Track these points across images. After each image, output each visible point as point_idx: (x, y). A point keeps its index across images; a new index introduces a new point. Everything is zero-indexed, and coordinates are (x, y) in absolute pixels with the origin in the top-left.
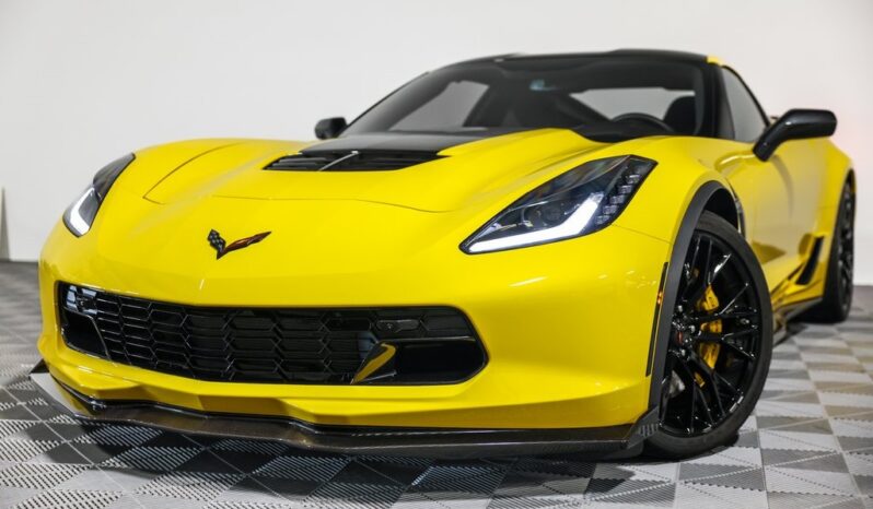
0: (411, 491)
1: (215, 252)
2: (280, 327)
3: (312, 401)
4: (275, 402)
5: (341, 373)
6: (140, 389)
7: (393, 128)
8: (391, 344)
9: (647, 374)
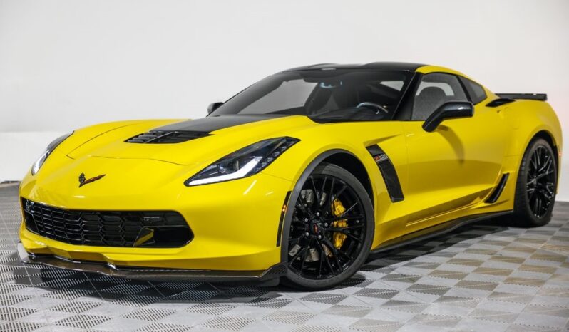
0: (170, 299)
1: (79, 183)
2: (104, 220)
3: (115, 254)
4: (99, 255)
5: (129, 241)
6: (47, 248)
7: (240, 113)
8: (153, 228)
9: (278, 245)
